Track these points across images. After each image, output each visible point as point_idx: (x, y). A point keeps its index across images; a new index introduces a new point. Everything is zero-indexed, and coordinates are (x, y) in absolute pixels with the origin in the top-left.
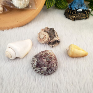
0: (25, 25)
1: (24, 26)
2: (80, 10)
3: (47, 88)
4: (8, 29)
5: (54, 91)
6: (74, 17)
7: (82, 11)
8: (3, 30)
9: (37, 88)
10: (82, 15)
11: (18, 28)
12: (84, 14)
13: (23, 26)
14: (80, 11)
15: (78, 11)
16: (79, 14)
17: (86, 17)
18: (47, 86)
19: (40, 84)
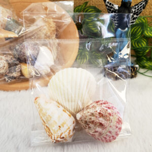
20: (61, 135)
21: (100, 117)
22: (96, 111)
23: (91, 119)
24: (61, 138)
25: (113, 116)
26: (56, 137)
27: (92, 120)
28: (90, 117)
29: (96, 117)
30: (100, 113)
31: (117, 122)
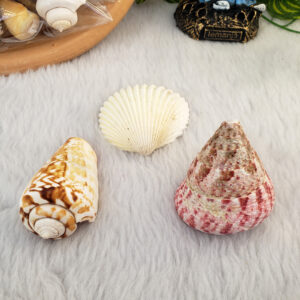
0: (79, 57)
1: (75, 61)
2: (223, 5)
3: (157, 268)
4: (23, 72)
5: (178, 279)
6: (201, 26)
7: (228, 8)
8: (7, 76)
9: (124, 267)
10: (227, 22)
11: (54, 66)
12: (236, 21)
13: (71, 60)
14: (223, 8)
15: (215, 6)
16: (219, 20)
17: (244, 31)
18: (157, 261)
19: (134, 256)
20: (79, 191)
21: (223, 173)
22: (237, 168)
23: (221, 148)
24: (73, 194)
25: (223, 207)
26: (67, 183)
27: (219, 152)
28: (225, 147)
29: (223, 163)
30: (232, 174)
31: (206, 216)
